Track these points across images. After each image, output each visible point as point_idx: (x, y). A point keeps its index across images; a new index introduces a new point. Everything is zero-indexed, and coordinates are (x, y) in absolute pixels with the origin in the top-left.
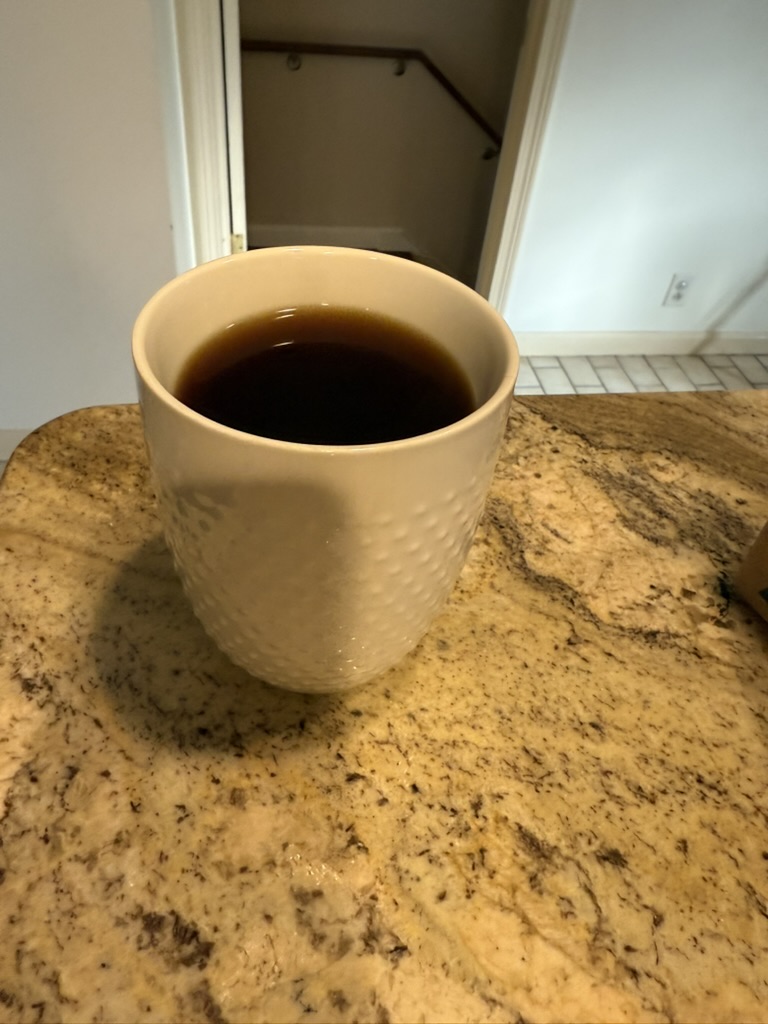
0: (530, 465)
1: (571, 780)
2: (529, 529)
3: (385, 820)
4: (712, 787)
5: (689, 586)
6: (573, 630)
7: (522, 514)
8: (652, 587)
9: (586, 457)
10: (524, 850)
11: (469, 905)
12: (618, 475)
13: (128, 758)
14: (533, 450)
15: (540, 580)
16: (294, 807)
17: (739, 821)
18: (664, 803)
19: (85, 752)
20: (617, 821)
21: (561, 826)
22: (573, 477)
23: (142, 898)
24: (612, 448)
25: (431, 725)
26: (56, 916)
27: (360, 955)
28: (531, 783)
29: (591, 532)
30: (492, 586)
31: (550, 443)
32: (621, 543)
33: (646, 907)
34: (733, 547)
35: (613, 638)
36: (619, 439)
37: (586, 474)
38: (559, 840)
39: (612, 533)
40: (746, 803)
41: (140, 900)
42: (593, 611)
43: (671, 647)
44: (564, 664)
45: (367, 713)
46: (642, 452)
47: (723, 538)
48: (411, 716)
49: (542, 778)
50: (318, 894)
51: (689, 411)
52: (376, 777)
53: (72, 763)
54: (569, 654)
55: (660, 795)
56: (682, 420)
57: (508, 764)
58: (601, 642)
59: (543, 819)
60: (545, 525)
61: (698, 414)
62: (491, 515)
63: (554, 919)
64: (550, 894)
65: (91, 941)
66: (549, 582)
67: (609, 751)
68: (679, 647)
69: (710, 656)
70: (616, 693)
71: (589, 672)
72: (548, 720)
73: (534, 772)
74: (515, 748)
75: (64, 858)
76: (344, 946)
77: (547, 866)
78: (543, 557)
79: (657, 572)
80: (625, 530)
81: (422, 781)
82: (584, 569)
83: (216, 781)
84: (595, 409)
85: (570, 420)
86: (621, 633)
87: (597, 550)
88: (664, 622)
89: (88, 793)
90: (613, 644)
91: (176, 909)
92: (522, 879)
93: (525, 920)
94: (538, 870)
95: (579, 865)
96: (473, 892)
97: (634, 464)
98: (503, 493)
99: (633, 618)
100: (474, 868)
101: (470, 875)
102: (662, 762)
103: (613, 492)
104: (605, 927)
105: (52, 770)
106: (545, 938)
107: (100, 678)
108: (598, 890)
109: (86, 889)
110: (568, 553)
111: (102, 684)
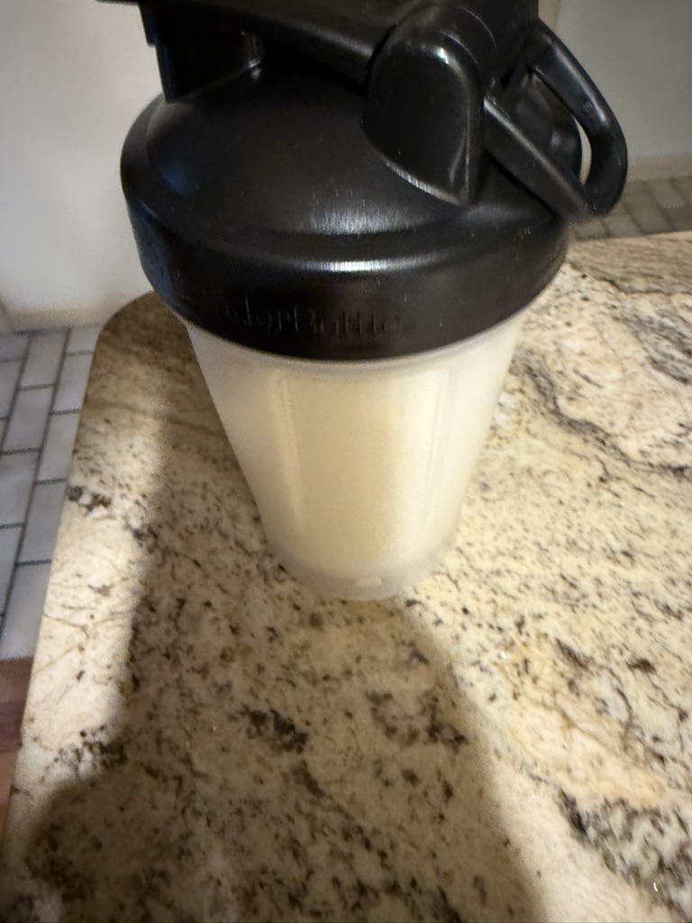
0: (561, 314)
1: (605, 602)
2: (561, 376)
3: (442, 637)
6: (605, 469)
7: (555, 362)
8: (681, 425)
9: (616, 304)
10: (562, 660)
11: (515, 704)
12: (647, 319)
13: (225, 591)
14: (564, 300)
15: (573, 423)
16: (363, 627)
18: (689, 619)
19: (189, 587)
20: (646, 635)
21: (597, 642)
22: (603, 323)
23: (248, 700)
24: (640, 292)
25: (477, 557)
26: (182, 713)
27: (425, 743)
28: (568, 605)
29: (621, 376)
30: (528, 431)
31: (580, 291)
32: (651, 385)
33: (672, 706)
35: (642, 474)
36: (648, 282)
37: (616, 319)
38: (594, 652)
39: (641, 375)
41: (245, 702)
42: (624, 450)
44: (596, 499)
46: (670, 294)
48: (460, 551)
49: (578, 600)
50: (388, 696)
52: (431, 602)
53: (180, 595)
54: (601, 491)
55: (685, 613)
57: (547, 589)
58: (631, 479)
59: (579, 636)
60: (576, 372)
62: (525, 365)
63: (591, 716)
64: (587, 696)
65: (211, 731)
66: (581, 425)
67: (638, 575)
70: (645, 523)
71: (620, 506)
72: (582, 550)
73: (570, 595)
74: (553, 575)
75: (183, 670)
76: (413, 736)
77: (584, 673)
78: (574, 403)
79: (685, 411)
80: (655, 372)
81: (471, 607)
82: (615, 413)
83: (297, 608)
85: (600, 267)
86: (650, 469)
87: (628, 393)
89: (196, 620)
90: (643, 480)
91: (276, 708)
92: (562, 684)
93: (564, 716)
94: (575, 676)
95: (612, 673)
96: (519, 694)
97: (664, 307)
98: (535, 343)
99: (662, 456)
100: (519, 674)
101: (516, 681)
102: (689, 584)
103: (643, 336)
104: (635, 722)
105: (166, 602)
106: (582, 731)
107: (195, 526)
108: (629, 692)
109: (203, 693)
110: (599, 397)
111: (196, 531)
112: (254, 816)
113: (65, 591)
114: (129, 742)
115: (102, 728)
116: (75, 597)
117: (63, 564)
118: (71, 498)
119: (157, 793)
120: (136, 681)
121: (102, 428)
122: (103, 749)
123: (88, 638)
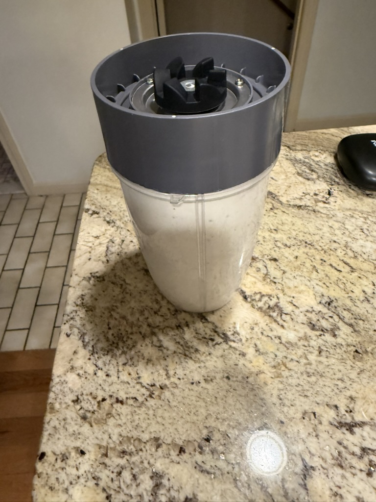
1: (265, 243)
4: (309, 244)
5: (317, 193)
6: (273, 206)
8: (303, 193)
9: (288, 154)
12: (299, 159)
17: (316, 252)
18: (292, 248)
19: (126, 237)
20: (278, 253)
21: (260, 253)
22: (283, 161)
29: (285, 177)
32: (296, 180)
34: (337, 180)
35: (286, 207)
36: (302, 147)
37: (287, 159)
38: (259, 256)
39: (293, 177)
40: (320, 248)
42: (281, 200)
43: (306, 209)
44: (269, 214)
46: (310, 151)
47: (334, 177)
51: (333, 135)
53: (123, 239)
54: (270, 212)
55: (292, 246)
56: (329, 139)
58: (282, 209)
61: (336, 136)
63: (255, 272)
64: (255, 267)
65: (132, 273)
67: (278, 236)
68: (309, 210)
69: (319, 212)
70: (284, 222)
71: (276, 217)
77: (255, 261)
79: (306, 188)
80: (298, 177)
82: (280, 189)
84: (296, 137)
85: (285, 142)
86: (289, 206)
87: (287, 183)
88: (305, 203)
89: (127, 245)
90: (286, 209)
94: (252, 262)
95: (264, 261)
97: (306, 156)
99: (295, 202)
102: (295, 239)
103: (296, 165)
104: (268, 274)
105: (118, 240)
106: (251, 276)
108: (268, 266)
110: (276, 184)
111: (129, 221)
112: (145, 294)
113: (84, 237)
114: (106, 276)
115: (97, 272)
116: (87, 239)
117: (84, 230)
118: (86, 212)
119: (114, 288)
120: (108, 261)
121: (96, 191)
122: (97, 277)
123: (92, 249)
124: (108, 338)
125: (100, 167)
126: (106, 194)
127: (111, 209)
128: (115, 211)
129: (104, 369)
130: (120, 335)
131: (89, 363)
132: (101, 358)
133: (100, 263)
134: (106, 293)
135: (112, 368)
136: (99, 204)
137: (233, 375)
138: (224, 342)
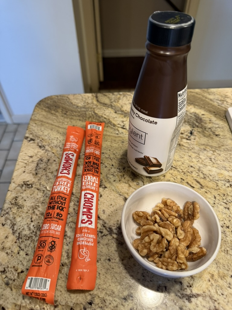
3: (106, 169)
10: (132, 175)
11: (119, 182)
13: (59, 159)
19: (51, 157)
25: (118, 155)
26: (46, 180)
45: (105, 153)
52: (105, 163)
53: (49, 159)
63: (135, 185)
64: (135, 182)
65: (52, 183)
75: (47, 172)
77: (136, 178)
81: (114, 164)
89: (51, 163)
92: (130, 179)
93: (129, 185)
95: (142, 178)
100: (121, 177)
101: (121, 178)
105: (45, 160)
106: (132, 188)
107: (54, 146)
109: (51, 176)
111: (54, 147)
113: (22, 156)
114: (34, 184)
115: (28, 181)
116: (25, 158)
117: (23, 151)
118: (26, 139)
119: (39, 193)
120: (36, 173)
121: (34, 125)
122: (28, 185)
123: (27, 165)
124: (30, 227)
125: (39, 108)
126: (41, 127)
127: (43, 138)
128: (46, 139)
129: (24, 250)
130: (38, 226)
131: (15, 245)
132: (24, 242)
133: (31, 175)
134: (32, 196)
135: (30, 249)
136: (35, 134)
137: (112, 258)
138: (110, 234)
